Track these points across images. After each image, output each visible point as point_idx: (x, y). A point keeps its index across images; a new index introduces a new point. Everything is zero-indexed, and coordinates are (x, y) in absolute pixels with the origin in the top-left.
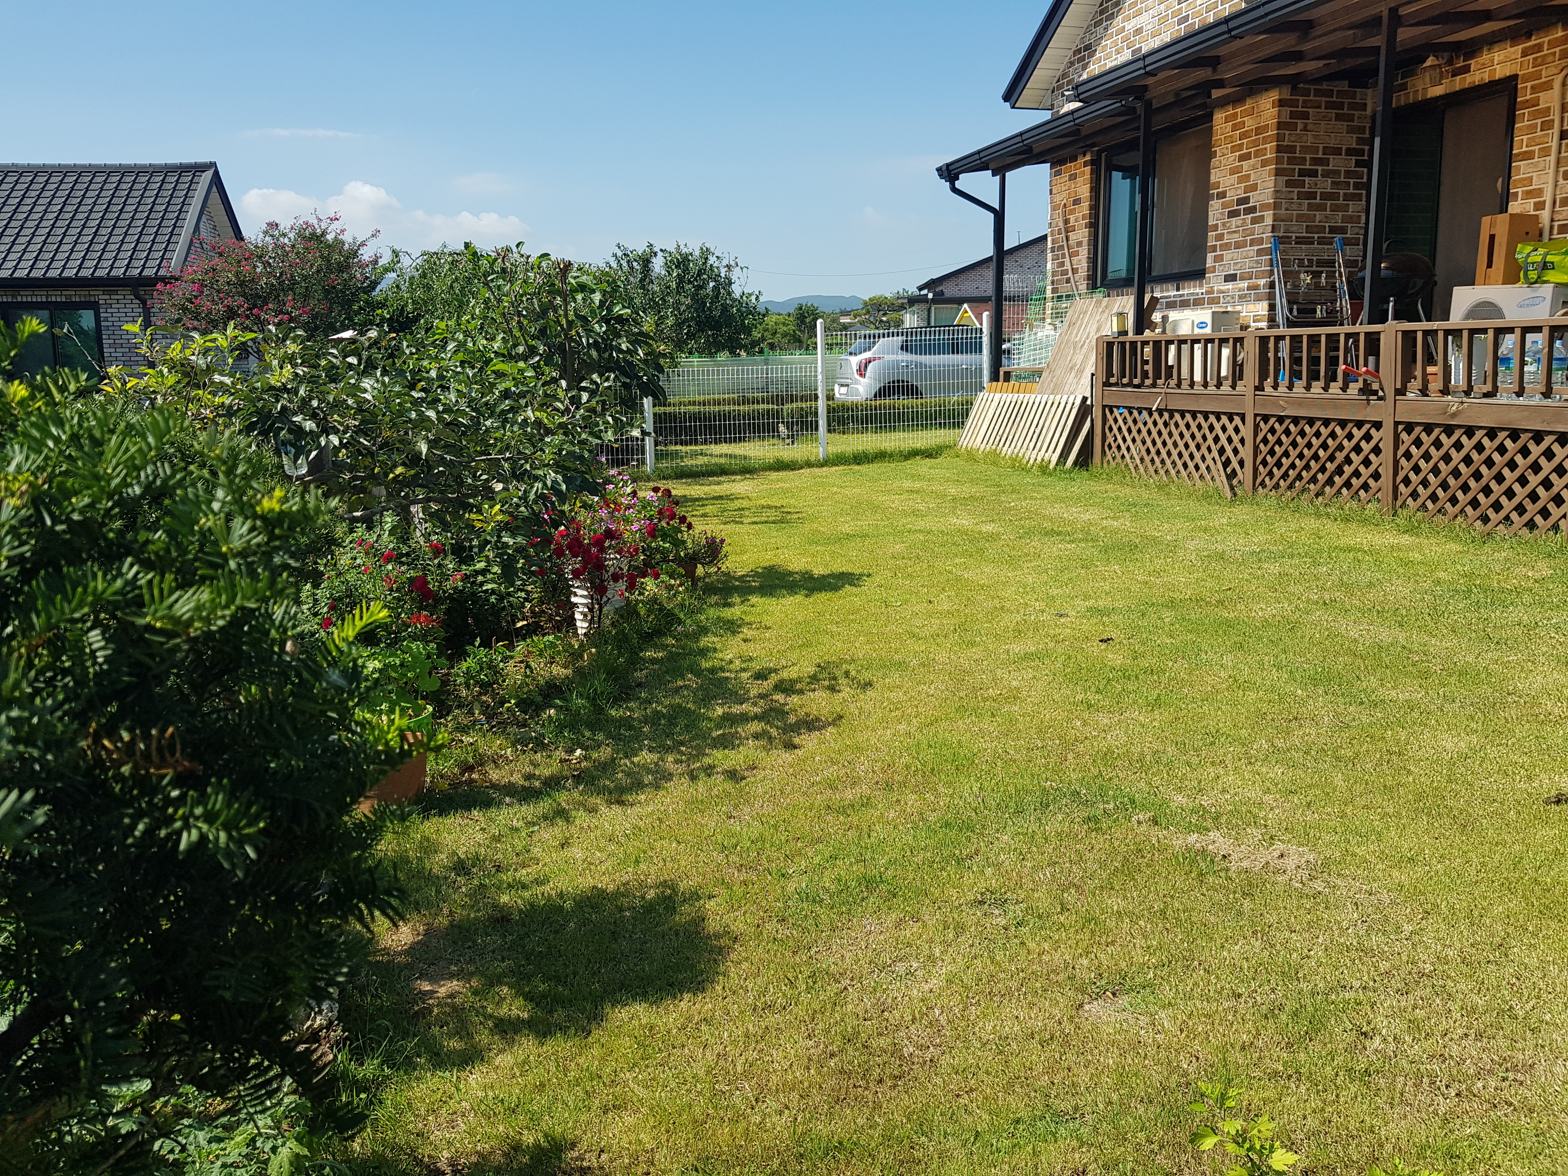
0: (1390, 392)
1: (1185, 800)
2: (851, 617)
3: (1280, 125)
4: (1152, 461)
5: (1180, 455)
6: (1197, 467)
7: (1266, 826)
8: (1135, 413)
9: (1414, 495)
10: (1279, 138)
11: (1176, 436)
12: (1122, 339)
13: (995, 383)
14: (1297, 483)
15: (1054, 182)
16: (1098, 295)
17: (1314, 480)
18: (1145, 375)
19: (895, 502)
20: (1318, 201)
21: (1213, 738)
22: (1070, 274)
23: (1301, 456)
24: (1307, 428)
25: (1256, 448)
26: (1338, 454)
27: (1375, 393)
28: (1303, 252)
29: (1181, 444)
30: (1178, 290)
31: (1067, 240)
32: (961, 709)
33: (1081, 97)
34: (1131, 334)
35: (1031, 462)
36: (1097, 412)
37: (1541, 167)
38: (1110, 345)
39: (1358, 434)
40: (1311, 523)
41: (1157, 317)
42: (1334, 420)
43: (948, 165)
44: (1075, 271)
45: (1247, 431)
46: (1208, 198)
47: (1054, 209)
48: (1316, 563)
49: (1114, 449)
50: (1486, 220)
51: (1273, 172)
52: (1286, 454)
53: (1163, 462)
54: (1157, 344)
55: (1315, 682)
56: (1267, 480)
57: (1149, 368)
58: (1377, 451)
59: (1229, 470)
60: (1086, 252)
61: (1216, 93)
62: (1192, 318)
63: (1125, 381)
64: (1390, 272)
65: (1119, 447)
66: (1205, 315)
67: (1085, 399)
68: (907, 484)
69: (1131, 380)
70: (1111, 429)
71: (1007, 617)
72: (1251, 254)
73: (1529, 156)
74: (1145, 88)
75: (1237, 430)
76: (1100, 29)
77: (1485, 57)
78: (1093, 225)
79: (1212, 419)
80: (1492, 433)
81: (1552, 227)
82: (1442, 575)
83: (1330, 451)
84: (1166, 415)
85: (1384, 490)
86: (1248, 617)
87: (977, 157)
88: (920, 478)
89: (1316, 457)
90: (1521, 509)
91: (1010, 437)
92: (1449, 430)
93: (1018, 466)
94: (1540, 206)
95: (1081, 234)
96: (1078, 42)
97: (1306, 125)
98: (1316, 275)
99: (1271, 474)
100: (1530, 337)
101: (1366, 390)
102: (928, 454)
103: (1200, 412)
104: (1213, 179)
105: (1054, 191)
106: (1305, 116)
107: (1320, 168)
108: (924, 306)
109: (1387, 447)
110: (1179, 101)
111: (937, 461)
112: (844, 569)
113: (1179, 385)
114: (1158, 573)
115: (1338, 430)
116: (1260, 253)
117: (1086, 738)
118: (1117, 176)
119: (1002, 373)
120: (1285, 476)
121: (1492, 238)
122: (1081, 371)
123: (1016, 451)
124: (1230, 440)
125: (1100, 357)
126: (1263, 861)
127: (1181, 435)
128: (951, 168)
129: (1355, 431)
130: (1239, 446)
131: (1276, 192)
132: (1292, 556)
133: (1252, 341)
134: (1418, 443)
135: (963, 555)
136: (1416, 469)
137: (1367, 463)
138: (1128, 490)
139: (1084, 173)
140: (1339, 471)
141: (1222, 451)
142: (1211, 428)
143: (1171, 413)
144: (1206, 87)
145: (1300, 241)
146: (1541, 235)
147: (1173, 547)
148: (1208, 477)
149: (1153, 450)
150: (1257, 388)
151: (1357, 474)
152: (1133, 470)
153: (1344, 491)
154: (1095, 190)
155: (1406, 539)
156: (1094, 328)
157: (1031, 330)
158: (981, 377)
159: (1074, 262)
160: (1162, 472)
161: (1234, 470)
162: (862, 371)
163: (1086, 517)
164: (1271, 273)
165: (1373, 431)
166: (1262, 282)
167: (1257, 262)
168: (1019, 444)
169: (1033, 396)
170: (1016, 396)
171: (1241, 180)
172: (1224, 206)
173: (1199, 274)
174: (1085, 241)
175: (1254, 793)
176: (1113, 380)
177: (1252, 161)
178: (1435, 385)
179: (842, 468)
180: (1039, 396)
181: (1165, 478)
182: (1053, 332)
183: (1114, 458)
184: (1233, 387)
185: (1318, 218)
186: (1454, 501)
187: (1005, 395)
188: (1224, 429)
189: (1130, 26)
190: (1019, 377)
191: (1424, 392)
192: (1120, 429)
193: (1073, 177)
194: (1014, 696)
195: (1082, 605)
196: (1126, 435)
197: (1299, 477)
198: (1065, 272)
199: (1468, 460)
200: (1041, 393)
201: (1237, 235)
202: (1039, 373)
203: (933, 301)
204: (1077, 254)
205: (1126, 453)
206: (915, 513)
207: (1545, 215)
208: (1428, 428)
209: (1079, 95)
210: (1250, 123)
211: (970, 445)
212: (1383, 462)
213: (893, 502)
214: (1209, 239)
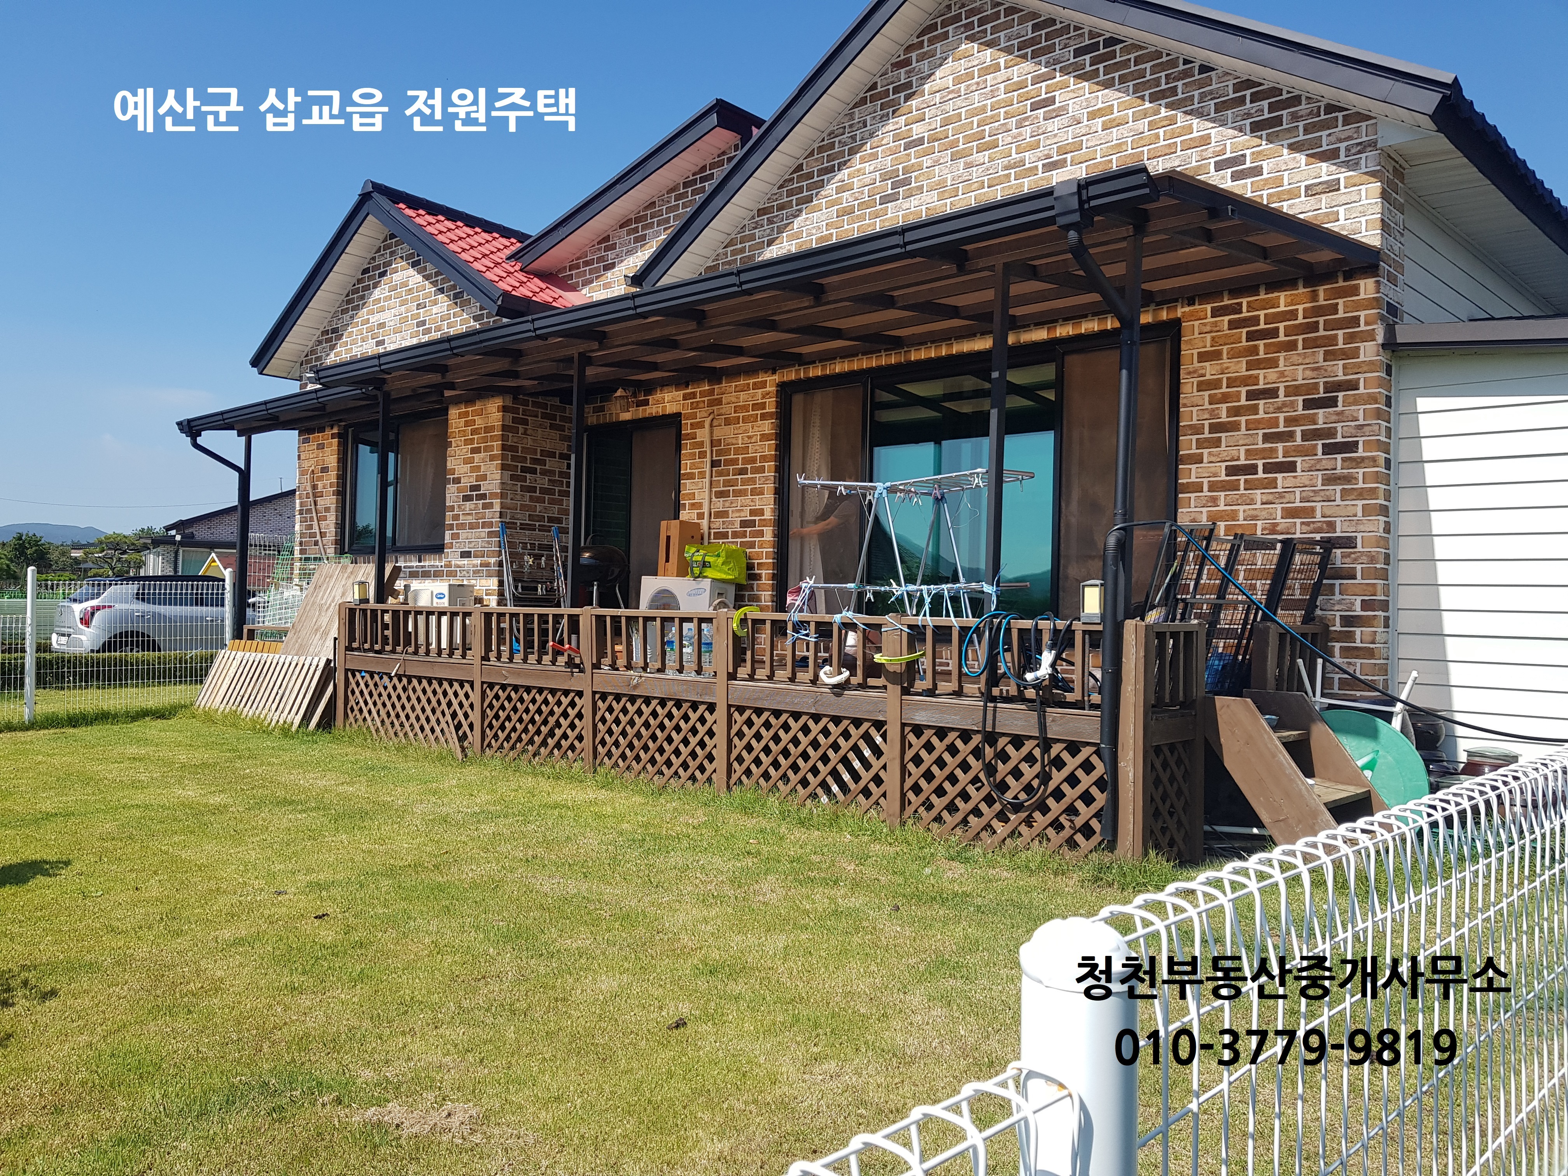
0: (588, 666)
1: (372, 1074)
2: (39, 914)
3: (504, 428)
4: (392, 723)
5: (418, 719)
6: (433, 730)
7: (440, 1088)
8: (376, 677)
9: (609, 754)
10: (504, 438)
11: (414, 701)
12: (363, 606)
13: (237, 641)
14: (518, 745)
15: (302, 449)
16: (346, 560)
17: (531, 742)
18: (385, 639)
19: (111, 771)
20: (538, 494)
21: (406, 1007)
22: (318, 537)
23: (520, 720)
24: (525, 695)
25: (483, 713)
26: (550, 718)
27: (577, 666)
28: (526, 536)
29: (418, 708)
30: (420, 561)
31: (315, 504)
32: (155, 1011)
33: (322, 381)
34: (372, 600)
35: (273, 723)
36: (340, 676)
37: (700, 486)
38: (352, 611)
39: (565, 701)
40: (529, 782)
41: (399, 585)
42: (546, 689)
43: (189, 421)
44: (322, 535)
45: (475, 697)
46: (446, 482)
47: (302, 473)
48: (526, 822)
49: (356, 712)
50: (664, 524)
51: (499, 467)
52: (508, 718)
53: (402, 725)
54: (395, 613)
55: (507, 939)
56: (493, 741)
57: (388, 633)
58: (580, 716)
59: (460, 733)
60: (333, 518)
61: (448, 393)
62: (431, 589)
63: (367, 646)
64: (592, 561)
65: (361, 710)
66: (441, 586)
67: (328, 661)
68: (132, 750)
69: (372, 645)
70: (353, 692)
71: (221, 900)
72: (483, 535)
73: (691, 476)
74: (384, 381)
75: (467, 696)
76: (346, 317)
77: (658, 396)
78: (341, 493)
79: (446, 685)
80: (663, 702)
81: (709, 533)
82: (625, 826)
83: (544, 716)
84: (405, 680)
85: (586, 750)
86: (459, 880)
87: (220, 417)
88: (146, 742)
89: (532, 721)
90: (685, 766)
91: (252, 698)
92: (632, 699)
93: (259, 728)
94: (701, 516)
95: (329, 501)
96: (325, 324)
97: (526, 430)
98: (537, 557)
99: (496, 736)
100: (686, 626)
101: (570, 663)
102: (160, 714)
103: (435, 679)
104: (449, 465)
105: (302, 457)
106: (525, 422)
107: (538, 467)
108: (172, 548)
109: (587, 712)
110: (416, 395)
111: (170, 722)
112: (37, 857)
113: (416, 653)
114: (382, 841)
115: (550, 697)
116: (490, 534)
117: (285, 1024)
118: (364, 449)
119: (245, 631)
120: (508, 738)
121: (668, 538)
122: (326, 633)
123: (257, 712)
124: (461, 705)
125: (342, 622)
126: (432, 1123)
127: (419, 700)
128: (193, 424)
129: (563, 698)
130: (469, 711)
131: (502, 483)
132: (506, 816)
133: (478, 616)
134: (610, 709)
135: (183, 832)
136: (610, 732)
137: (572, 726)
138: (368, 753)
139: (331, 445)
140: (551, 734)
141: (454, 715)
142: (445, 694)
143: (409, 679)
144: (439, 388)
145: (523, 527)
146: (702, 538)
147: (403, 811)
148: (442, 740)
149: (393, 714)
150: (483, 659)
151: (565, 736)
152: (374, 732)
153: (556, 751)
154: (342, 461)
155: (603, 794)
156: (340, 591)
157: (277, 589)
158: (223, 633)
159: (322, 526)
160: (401, 735)
161: (465, 732)
162: (86, 621)
163: (321, 783)
164: (500, 554)
165: (577, 699)
166: (492, 560)
167: (488, 542)
168: (261, 705)
169: (277, 656)
170: (259, 655)
171: (473, 469)
172: (459, 490)
173: (438, 549)
174: (333, 507)
175: (435, 1057)
176: (355, 645)
177: (482, 455)
178: (621, 662)
179: (52, 731)
180: (283, 657)
181: (404, 741)
182: (299, 593)
183: (356, 721)
184: (464, 656)
185: (538, 509)
186: (638, 759)
187: (248, 654)
188: (456, 694)
189: (374, 319)
190: (264, 635)
191: (614, 667)
192: (362, 692)
193: (321, 447)
194: (216, 987)
195: (302, 879)
196: (368, 698)
197: (519, 739)
198: (313, 535)
199: (647, 725)
200: (286, 653)
201: (470, 517)
202: (285, 632)
203: (181, 543)
204: (325, 518)
205: (367, 716)
206: (136, 785)
207: (705, 523)
208: (618, 697)
209: (320, 379)
210: (479, 422)
211: (208, 705)
212: (584, 726)
213: (111, 772)
214: (447, 518)
